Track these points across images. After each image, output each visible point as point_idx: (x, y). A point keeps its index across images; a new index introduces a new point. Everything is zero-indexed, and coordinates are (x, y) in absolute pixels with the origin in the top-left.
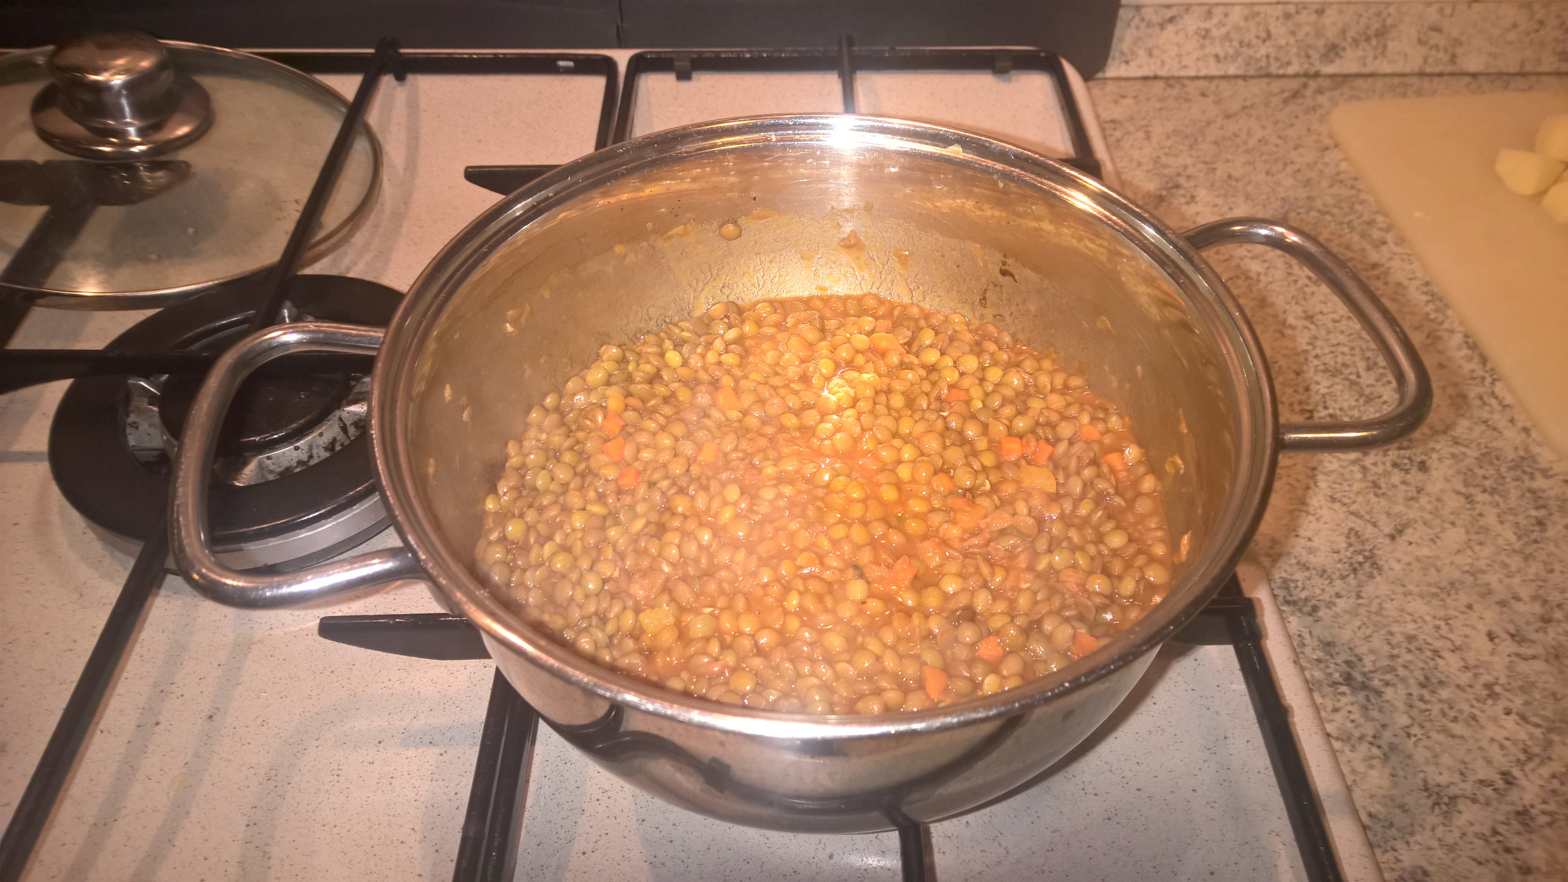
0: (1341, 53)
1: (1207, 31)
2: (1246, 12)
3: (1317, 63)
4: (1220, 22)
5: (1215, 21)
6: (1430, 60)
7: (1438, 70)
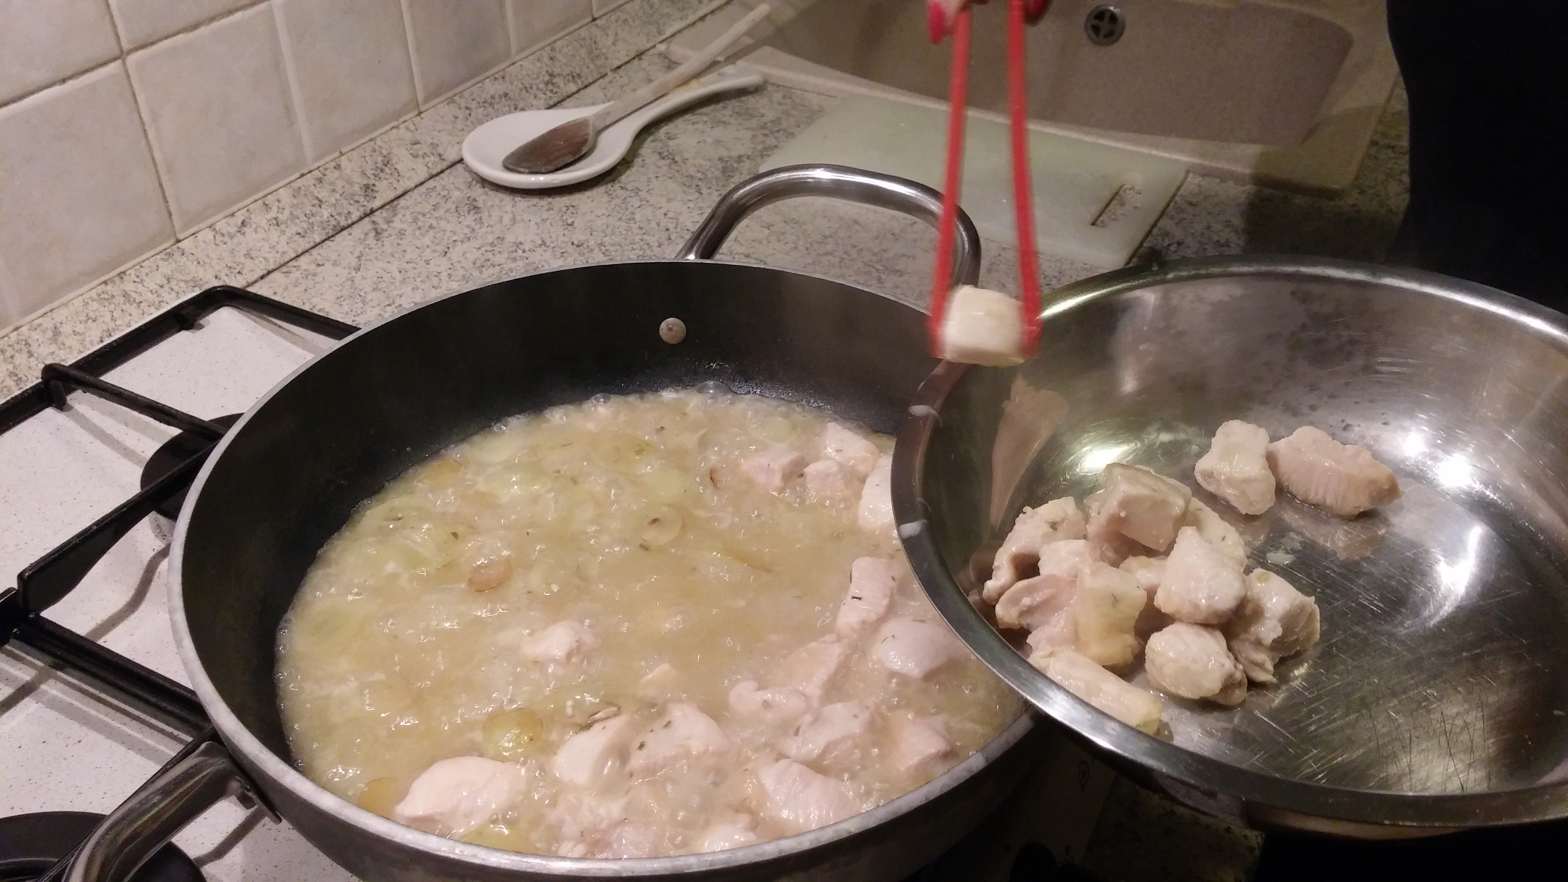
0: (375, 189)
1: (276, 219)
2: (290, 191)
3: (366, 203)
4: (279, 208)
5: (275, 209)
6: (430, 165)
7: (439, 170)
